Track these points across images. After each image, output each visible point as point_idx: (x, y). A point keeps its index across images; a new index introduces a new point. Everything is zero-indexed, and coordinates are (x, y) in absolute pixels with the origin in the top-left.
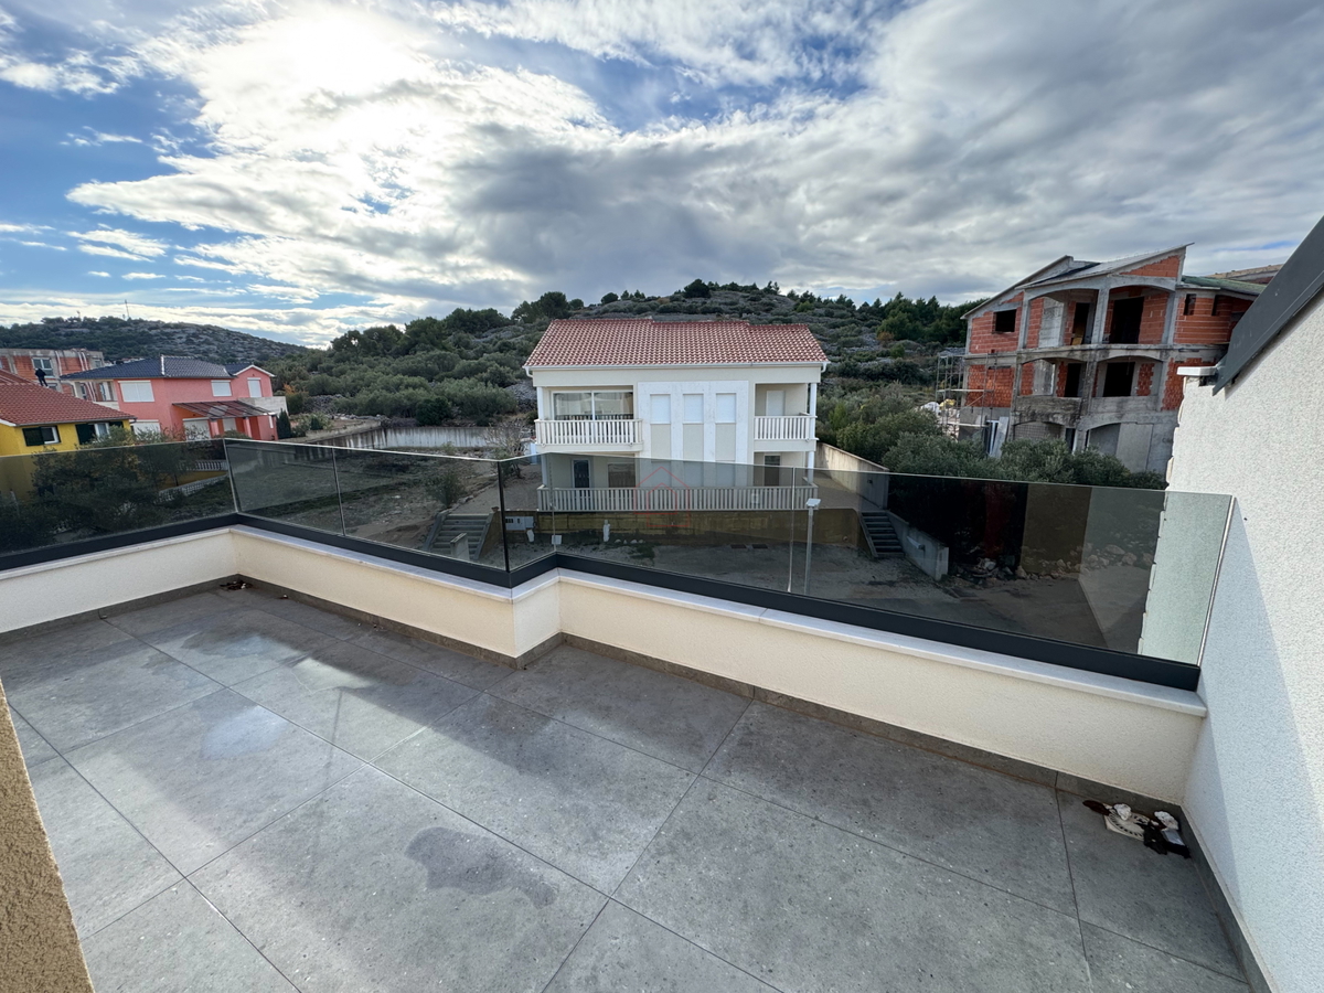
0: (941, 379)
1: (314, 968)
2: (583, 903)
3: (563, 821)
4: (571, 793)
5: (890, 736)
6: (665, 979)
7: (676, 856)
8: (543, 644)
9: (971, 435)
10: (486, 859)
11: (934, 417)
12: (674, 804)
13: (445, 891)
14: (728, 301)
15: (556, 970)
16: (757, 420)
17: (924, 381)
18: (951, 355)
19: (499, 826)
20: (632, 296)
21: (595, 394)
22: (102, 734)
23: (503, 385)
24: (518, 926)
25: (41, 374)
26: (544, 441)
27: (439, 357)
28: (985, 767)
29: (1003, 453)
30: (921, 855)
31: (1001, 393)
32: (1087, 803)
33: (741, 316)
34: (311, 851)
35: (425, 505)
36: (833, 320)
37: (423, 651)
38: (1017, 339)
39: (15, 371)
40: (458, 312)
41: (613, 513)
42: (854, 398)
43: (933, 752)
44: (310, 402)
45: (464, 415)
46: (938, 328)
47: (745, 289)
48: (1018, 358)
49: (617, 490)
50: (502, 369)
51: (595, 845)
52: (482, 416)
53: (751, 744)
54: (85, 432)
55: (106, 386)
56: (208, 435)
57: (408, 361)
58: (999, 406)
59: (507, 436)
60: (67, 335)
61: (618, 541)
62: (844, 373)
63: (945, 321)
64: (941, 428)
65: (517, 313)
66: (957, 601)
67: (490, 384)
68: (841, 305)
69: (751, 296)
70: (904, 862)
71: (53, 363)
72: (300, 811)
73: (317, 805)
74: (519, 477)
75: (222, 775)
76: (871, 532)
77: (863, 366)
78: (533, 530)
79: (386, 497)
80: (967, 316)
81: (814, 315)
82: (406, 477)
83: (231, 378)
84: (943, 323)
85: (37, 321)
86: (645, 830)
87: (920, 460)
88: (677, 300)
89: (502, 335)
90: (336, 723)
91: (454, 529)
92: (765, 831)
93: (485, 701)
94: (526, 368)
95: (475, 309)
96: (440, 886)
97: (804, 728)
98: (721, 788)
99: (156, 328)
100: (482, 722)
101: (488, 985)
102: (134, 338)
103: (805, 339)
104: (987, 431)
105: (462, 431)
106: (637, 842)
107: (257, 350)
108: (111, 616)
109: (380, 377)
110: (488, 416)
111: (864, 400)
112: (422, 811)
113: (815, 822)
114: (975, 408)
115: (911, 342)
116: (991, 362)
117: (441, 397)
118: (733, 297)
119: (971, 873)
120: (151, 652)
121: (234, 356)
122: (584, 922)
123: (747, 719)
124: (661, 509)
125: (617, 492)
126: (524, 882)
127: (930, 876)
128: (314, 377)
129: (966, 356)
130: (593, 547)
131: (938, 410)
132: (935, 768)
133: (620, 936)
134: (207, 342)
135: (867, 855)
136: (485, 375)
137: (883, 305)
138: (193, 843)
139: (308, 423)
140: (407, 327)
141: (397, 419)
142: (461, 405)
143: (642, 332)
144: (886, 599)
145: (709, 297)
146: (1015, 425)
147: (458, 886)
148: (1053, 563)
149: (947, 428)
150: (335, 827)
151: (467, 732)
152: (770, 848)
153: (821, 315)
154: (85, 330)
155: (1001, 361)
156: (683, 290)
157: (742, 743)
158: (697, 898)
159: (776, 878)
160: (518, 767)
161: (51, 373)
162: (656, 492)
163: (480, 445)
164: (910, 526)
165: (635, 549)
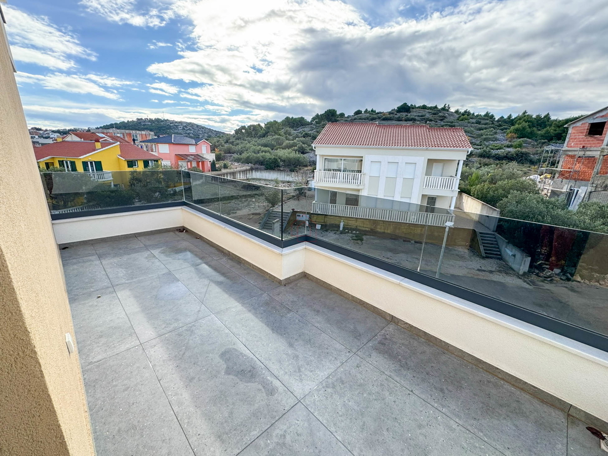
0: (544, 162)
1: (176, 394)
2: (287, 400)
3: (287, 360)
4: (293, 347)
5: (465, 358)
6: (316, 448)
7: (334, 390)
8: (295, 275)
9: (558, 196)
10: (250, 367)
11: (535, 184)
12: (339, 364)
13: (231, 377)
14: (420, 114)
15: (269, 426)
16: (426, 178)
17: (532, 163)
18: (553, 148)
19: (259, 354)
20: (369, 111)
21: (344, 160)
22: (127, 282)
23: (303, 153)
24: (257, 402)
25: (134, 140)
26: (318, 181)
27: (277, 139)
28: (522, 389)
29: (579, 208)
30: (469, 427)
31: (584, 172)
32: (589, 429)
33: (426, 122)
34: (185, 345)
35: (264, 204)
36: (480, 126)
37: (245, 270)
38: (603, 140)
39: (126, 139)
40: (287, 118)
41: (346, 217)
42: (485, 170)
43: (490, 373)
44: (224, 156)
45: (285, 166)
46: (548, 132)
47: (431, 108)
48: (602, 152)
49: (349, 206)
50: (303, 145)
51: (298, 374)
52: (292, 167)
53: (385, 344)
54: (146, 164)
55: (154, 146)
56: (186, 168)
57: (264, 140)
58: (582, 180)
59: (302, 177)
60: (144, 125)
61: (347, 231)
62: (481, 156)
63: (553, 128)
64: (538, 190)
65: (314, 119)
66: (531, 287)
67: (297, 152)
68: (486, 118)
69: (433, 112)
70: (458, 429)
71: (138, 136)
72: (185, 328)
73: (191, 327)
74: (305, 196)
75: (161, 306)
76: (483, 243)
77: (494, 152)
78: (308, 221)
79: (249, 199)
80: (569, 125)
81: (469, 123)
82: (257, 192)
83: (196, 144)
84: (551, 130)
85: (135, 119)
86: (322, 374)
87: (520, 207)
88: (393, 113)
89: (306, 129)
90: (205, 294)
91: (275, 217)
92: (382, 391)
93: (265, 297)
94: (313, 145)
95: (295, 117)
96: (229, 374)
97: (416, 342)
98: (364, 362)
99: (173, 123)
100: (262, 306)
101: (239, 424)
102: (165, 127)
103: (461, 135)
104: (570, 195)
105: (283, 173)
106: (318, 378)
107: (207, 133)
108: (139, 236)
109: (252, 147)
110: (295, 167)
111: (492, 171)
112: (230, 339)
113: (411, 393)
114: (564, 180)
115: (528, 139)
116: (581, 154)
117: (276, 157)
118: (422, 112)
119: (498, 447)
120: (149, 253)
121: (199, 135)
122: (286, 409)
123: (386, 331)
124: (370, 218)
125: (349, 208)
126: (264, 382)
127: (471, 441)
128: (226, 146)
129: (564, 149)
130: (334, 232)
131: (538, 180)
132: (489, 382)
133: (300, 420)
134: (189, 129)
135: (436, 418)
136: (296, 148)
137: (513, 118)
138: (146, 331)
139: (223, 165)
140: (265, 125)
141: (257, 166)
142: (284, 161)
143: (371, 129)
144: (486, 280)
145: (410, 113)
146: (591, 192)
147: (236, 376)
148: (602, 276)
149: (542, 190)
150: (196, 338)
151: (255, 309)
152: (383, 400)
153: (473, 123)
154: (149, 123)
155: (588, 153)
156: (396, 108)
157: (380, 343)
158: (340, 413)
159: (383, 416)
160: (273, 329)
161: (137, 140)
162: (368, 210)
163: (290, 180)
164: (508, 243)
165: (354, 235)
